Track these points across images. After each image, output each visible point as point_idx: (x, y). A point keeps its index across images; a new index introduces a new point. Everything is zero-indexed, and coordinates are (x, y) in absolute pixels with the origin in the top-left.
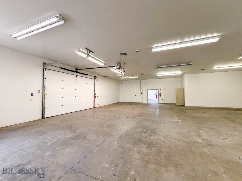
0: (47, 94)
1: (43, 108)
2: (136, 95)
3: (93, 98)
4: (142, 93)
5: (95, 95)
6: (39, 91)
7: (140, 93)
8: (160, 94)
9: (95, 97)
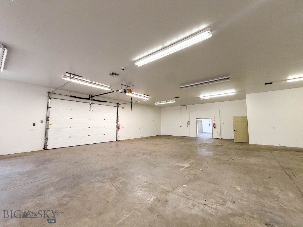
0: (51, 124)
1: (46, 139)
2: (181, 126)
3: (116, 129)
4: (189, 123)
5: (119, 126)
6: (42, 121)
7: (186, 123)
8: (214, 124)
9: (118, 128)
